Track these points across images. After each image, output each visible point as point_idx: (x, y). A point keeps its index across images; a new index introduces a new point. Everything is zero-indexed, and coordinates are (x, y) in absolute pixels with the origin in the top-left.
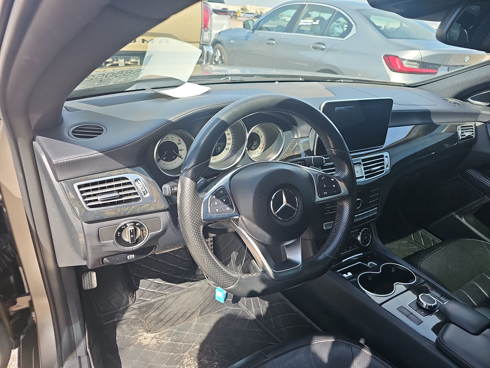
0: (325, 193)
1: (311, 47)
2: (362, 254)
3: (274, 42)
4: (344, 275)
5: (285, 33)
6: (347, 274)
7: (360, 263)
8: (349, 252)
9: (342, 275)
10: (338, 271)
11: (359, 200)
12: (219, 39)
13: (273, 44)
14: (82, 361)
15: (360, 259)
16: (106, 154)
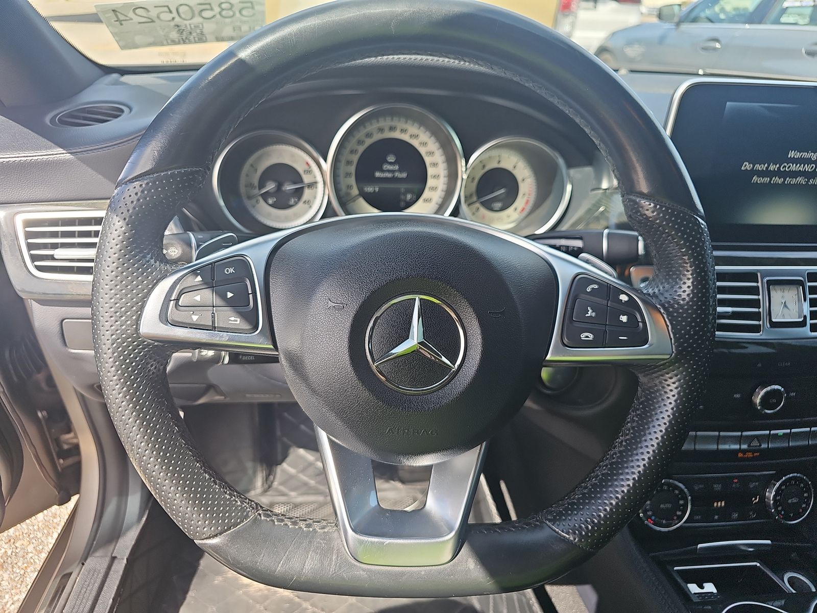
0: (587, 336)
1: (804, 51)
2: (769, 542)
3: (718, 45)
4: (689, 585)
5: (747, 26)
6: (702, 588)
7: (758, 565)
8: (730, 525)
9: (683, 584)
10: (675, 568)
11: (778, 390)
12: (610, 45)
13: (715, 49)
14: (113, 568)
15: (759, 554)
16: (79, 159)
